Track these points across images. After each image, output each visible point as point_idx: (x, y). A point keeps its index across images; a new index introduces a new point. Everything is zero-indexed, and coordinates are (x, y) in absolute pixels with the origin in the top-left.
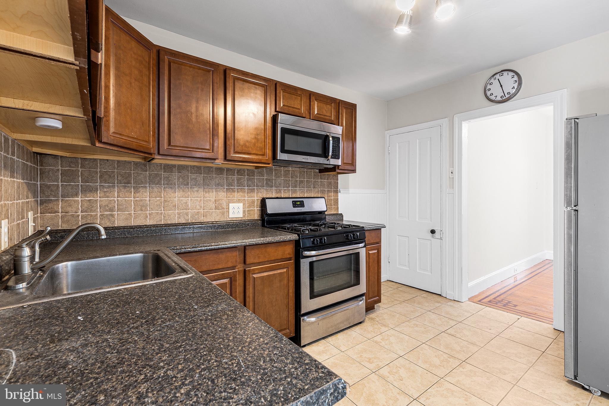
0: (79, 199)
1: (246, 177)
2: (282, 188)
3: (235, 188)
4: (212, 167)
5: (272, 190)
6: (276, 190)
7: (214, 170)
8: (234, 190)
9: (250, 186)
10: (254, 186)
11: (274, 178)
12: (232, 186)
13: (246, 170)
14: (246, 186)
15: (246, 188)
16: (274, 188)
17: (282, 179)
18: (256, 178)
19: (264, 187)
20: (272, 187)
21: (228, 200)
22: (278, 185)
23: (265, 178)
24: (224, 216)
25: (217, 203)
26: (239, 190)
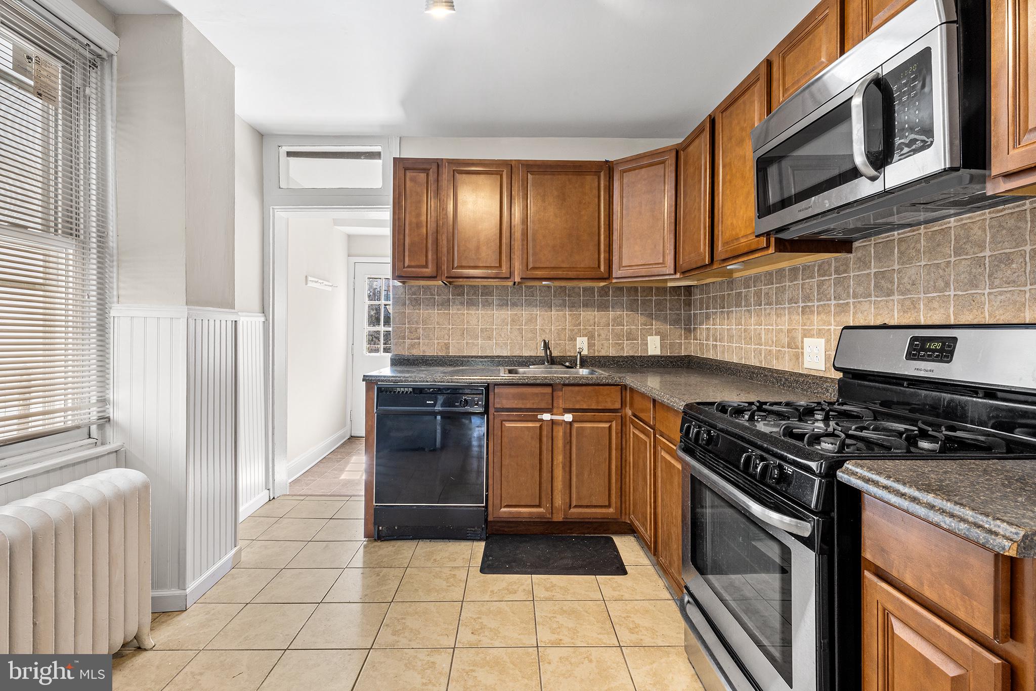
0: (704, 327)
1: (833, 277)
2: (922, 295)
3: (814, 305)
4: (784, 269)
5: (890, 304)
6: (902, 303)
7: (787, 273)
8: (813, 308)
9: (840, 299)
10: (848, 296)
11: (896, 267)
12: (809, 301)
13: (833, 261)
14: (833, 298)
15: (833, 302)
16: (896, 297)
17: (923, 263)
18: (852, 274)
19: (870, 296)
20: (890, 293)
21: (804, 330)
22: (909, 287)
23: (873, 271)
24: (799, 363)
25: (790, 335)
26: (820, 309)
